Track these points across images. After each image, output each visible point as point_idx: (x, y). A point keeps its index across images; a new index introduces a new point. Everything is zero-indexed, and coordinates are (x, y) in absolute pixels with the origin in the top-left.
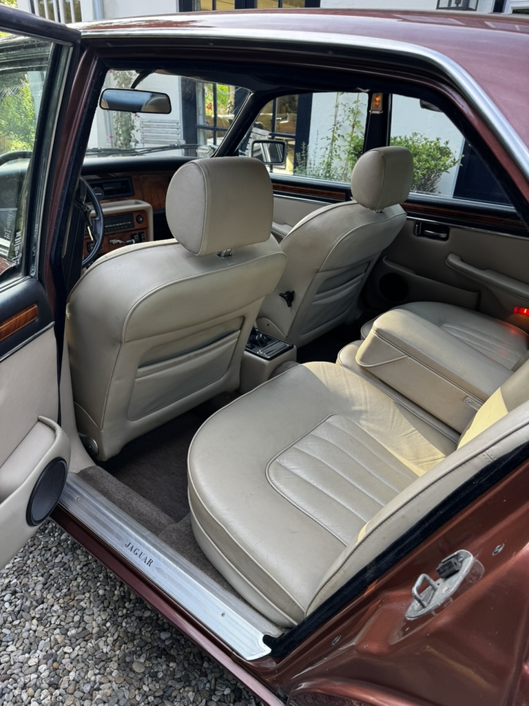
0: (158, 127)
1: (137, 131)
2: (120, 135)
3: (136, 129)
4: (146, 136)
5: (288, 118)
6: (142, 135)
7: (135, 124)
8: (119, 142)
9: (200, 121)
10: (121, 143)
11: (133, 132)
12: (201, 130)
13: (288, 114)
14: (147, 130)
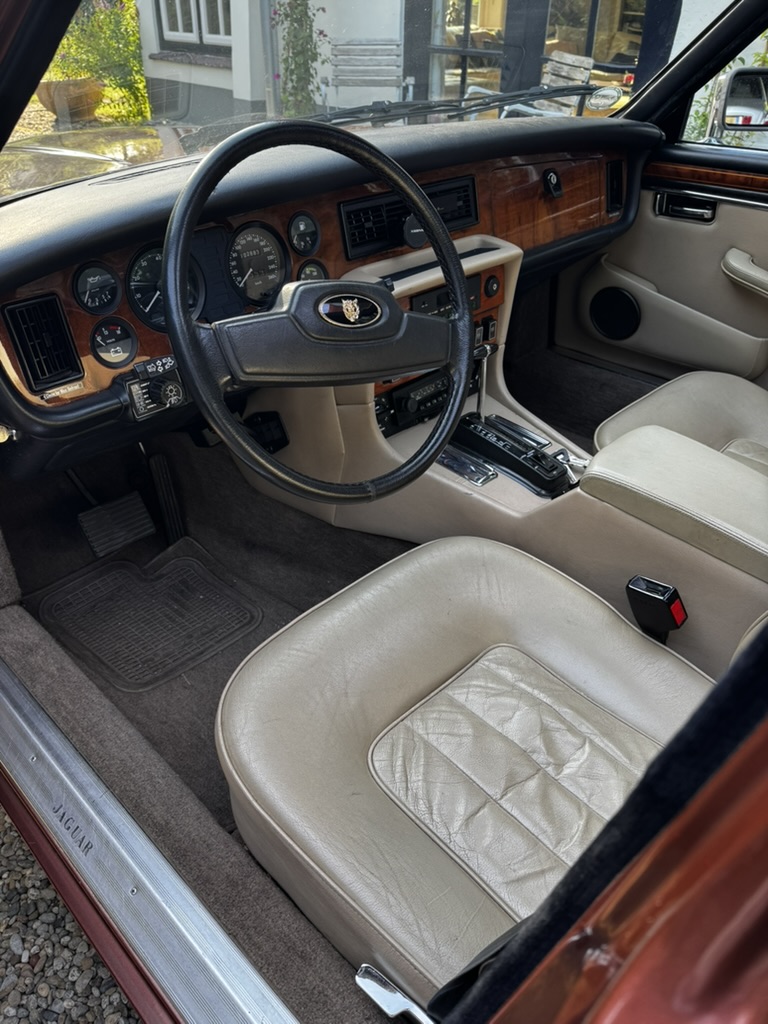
0: (363, 53)
1: (323, 63)
2: (292, 72)
3: (320, 60)
4: (342, 71)
5: (557, 35)
6: (334, 71)
7: (318, 50)
8: (290, 85)
9: (437, 40)
10: (293, 87)
11: (315, 65)
12: (437, 55)
13: (557, 27)
14: (344, 60)
